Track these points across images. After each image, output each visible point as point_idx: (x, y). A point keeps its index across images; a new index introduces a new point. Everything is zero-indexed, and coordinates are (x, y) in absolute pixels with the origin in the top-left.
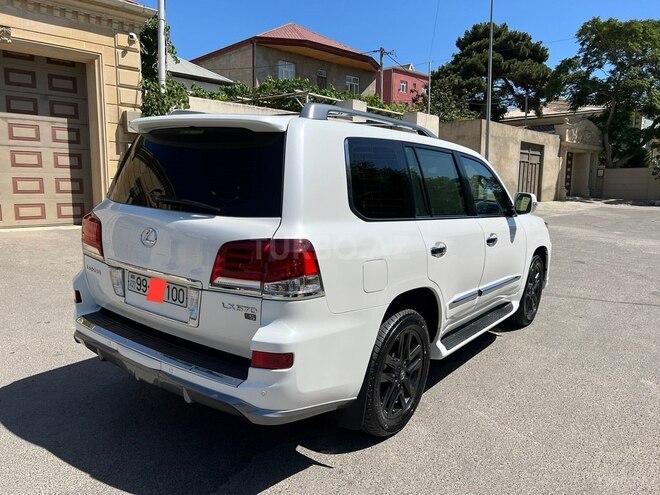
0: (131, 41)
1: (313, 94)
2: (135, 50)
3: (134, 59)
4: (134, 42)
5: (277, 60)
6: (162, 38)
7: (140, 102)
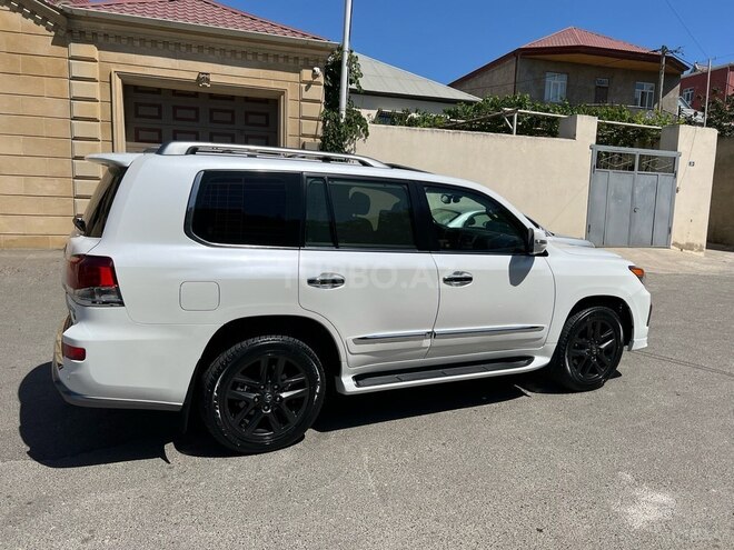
0: (315, 75)
1: (522, 111)
2: (319, 84)
3: (318, 92)
4: (317, 76)
5: (544, 73)
6: (345, 69)
7: (320, 133)
